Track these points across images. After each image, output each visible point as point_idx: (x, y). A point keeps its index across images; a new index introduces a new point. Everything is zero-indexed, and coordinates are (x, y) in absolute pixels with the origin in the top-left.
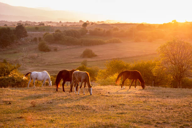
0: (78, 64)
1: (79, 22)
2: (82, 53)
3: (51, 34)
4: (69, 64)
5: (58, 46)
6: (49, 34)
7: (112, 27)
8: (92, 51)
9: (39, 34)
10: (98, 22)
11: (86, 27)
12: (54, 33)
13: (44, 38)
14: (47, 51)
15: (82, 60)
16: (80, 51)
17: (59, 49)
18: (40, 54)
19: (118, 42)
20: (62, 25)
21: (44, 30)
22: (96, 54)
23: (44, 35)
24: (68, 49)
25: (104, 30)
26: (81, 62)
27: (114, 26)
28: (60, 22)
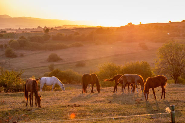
0: (45, 68)
1: (37, 28)
2: (47, 57)
3: (16, 41)
4: (37, 68)
5: (24, 52)
6: (15, 41)
7: (73, 32)
8: (57, 55)
9: (4, 41)
10: (55, 27)
11: (48, 33)
12: (18, 40)
13: (9, 44)
14: (14, 57)
15: (49, 64)
16: (46, 55)
17: (25, 54)
18: (7, 60)
19: (80, 45)
20: (23, 32)
21: (8, 37)
22: (61, 57)
23: (10, 42)
24: (34, 54)
25: (66, 35)
26: (48, 66)
27: (74, 30)
28: (20, 29)
